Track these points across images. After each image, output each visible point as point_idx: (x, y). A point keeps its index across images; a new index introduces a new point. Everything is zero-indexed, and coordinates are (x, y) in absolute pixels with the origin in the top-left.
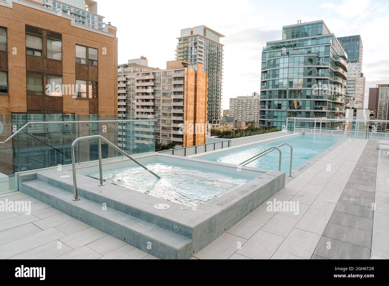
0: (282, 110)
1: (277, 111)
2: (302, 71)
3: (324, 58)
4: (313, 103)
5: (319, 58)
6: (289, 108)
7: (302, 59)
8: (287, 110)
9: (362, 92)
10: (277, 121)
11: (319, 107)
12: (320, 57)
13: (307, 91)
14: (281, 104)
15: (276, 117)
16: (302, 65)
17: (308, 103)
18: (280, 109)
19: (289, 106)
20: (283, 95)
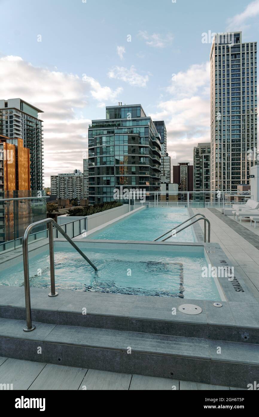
0: (111, 186)
1: (106, 187)
2: (126, 149)
3: (144, 138)
4: (138, 179)
5: (140, 138)
6: (117, 183)
7: (126, 138)
8: (116, 186)
9: (169, 169)
10: (107, 197)
11: (143, 182)
12: (141, 136)
13: (132, 168)
14: (109, 180)
15: (105, 193)
16: (126, 144)
17: (133, 180)
18: (109, 185)
19: (117, 182)
20: (110, 171)
